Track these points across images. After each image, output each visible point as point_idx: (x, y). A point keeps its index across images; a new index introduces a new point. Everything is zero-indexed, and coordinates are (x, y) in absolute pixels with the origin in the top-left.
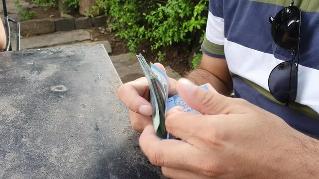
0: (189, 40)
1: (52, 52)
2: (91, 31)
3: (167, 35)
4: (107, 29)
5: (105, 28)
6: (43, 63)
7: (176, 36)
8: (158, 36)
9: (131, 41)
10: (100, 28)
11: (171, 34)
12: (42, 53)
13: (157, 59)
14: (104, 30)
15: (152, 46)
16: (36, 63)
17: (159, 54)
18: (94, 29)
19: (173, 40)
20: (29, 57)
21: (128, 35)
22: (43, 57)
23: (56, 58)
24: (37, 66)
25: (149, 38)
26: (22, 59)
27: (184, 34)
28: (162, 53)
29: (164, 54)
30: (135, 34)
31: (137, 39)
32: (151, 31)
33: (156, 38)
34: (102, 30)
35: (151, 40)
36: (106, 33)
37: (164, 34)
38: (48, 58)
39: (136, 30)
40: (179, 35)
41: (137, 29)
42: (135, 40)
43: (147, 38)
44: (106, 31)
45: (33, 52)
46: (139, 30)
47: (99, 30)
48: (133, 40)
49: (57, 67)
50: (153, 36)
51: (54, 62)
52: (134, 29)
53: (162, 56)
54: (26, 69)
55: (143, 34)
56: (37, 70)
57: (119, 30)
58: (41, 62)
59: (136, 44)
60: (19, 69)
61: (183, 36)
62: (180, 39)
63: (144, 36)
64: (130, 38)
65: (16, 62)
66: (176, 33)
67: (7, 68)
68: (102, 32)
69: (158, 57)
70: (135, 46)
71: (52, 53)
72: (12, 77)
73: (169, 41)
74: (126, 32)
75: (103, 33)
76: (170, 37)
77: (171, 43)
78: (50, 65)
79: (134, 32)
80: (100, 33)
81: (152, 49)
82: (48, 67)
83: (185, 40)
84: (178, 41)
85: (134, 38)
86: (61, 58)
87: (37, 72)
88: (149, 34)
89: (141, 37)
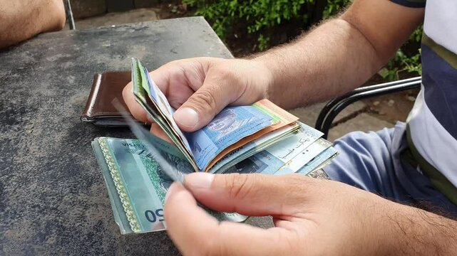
0: (306, 16)
1: (133, 28)
2: (158, 10)
3: (273, 9)
4: (180, 6)
5: (176, 5)
6: (123, 44)
7: (286, 10)
8: (258, 11)
9: (217, 21)
10: (170, 5)
11: (278, 8)
12: (118, 30)
13: (257, 47)
14: (175, 7)
15: (249, 28)
16: (114, 44)
17: (260, 39)
18: (161, 6)
19: (282, 17)
20: (102, 36)
21: (212, 12)
22: (123, 36)
23: (141, 37)
24: (116, 48)
25: (245, 16)
26: (93, 39)
27: (299, 8)
28: (264, 38)
29: (268, 39)
30: (223, 11)
31: (226, 18)
32: (248, 5)
33: (255, 15)
34: (172, 8)
35: (248, 18)
36: (179, 12)
37: (268, 8)
38: (130, 38)
39: (224, 5)
40: (291, 9)
41: (226, 3)
42: (224, 20)
43: (241, 15)
44: (178, 9)
45: (106, 30)
46: (229, 4)
47: (169, 8)
48: (221, 20)
49: (146, 49)
50: (250, 12)
51: (140, 42)
52: (222, 4)
53: (265, 42)
54: (103, 53)
55: (235, 9)
56: (119, 53)
57: (199, 6)
58: (122, 42)
59: (225, 25)
60: (94, 53)
61: (297, 11)
62: (293, 14)
63: (237, 13)
64: (216, 17)
65: (86, 44)
66: (285, 6)
67: (76, 52)
68: (174, 11)
69: (258, 43)
70: (224, 29)
71: (133, 31)
72: (87, 64)
73: (276, 19)
74: (210, 8)
75: (175, 13)
76: (276, 11)
77: (279, 20)
78: (135, 47)
79: (222, 8)
80: (171, 12)
81: (250, 32)
82: (132, 48)
83: (299, 16)
84: (289, 18)
85: (222, 17)
86: (148, 36)
87: (119, 56)
88: (245, 10)
89: (233, 14)
